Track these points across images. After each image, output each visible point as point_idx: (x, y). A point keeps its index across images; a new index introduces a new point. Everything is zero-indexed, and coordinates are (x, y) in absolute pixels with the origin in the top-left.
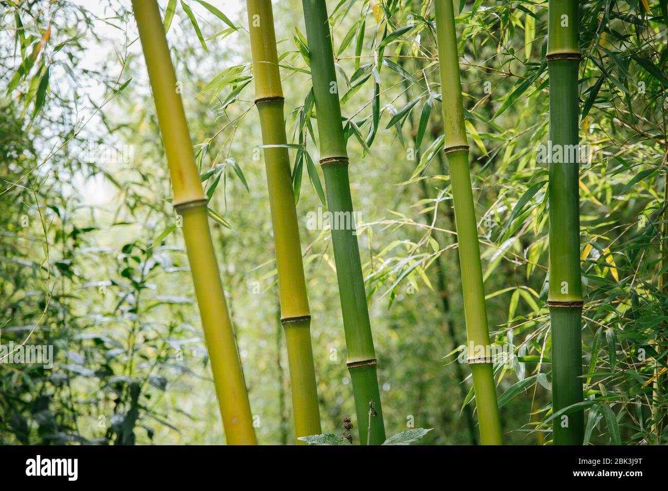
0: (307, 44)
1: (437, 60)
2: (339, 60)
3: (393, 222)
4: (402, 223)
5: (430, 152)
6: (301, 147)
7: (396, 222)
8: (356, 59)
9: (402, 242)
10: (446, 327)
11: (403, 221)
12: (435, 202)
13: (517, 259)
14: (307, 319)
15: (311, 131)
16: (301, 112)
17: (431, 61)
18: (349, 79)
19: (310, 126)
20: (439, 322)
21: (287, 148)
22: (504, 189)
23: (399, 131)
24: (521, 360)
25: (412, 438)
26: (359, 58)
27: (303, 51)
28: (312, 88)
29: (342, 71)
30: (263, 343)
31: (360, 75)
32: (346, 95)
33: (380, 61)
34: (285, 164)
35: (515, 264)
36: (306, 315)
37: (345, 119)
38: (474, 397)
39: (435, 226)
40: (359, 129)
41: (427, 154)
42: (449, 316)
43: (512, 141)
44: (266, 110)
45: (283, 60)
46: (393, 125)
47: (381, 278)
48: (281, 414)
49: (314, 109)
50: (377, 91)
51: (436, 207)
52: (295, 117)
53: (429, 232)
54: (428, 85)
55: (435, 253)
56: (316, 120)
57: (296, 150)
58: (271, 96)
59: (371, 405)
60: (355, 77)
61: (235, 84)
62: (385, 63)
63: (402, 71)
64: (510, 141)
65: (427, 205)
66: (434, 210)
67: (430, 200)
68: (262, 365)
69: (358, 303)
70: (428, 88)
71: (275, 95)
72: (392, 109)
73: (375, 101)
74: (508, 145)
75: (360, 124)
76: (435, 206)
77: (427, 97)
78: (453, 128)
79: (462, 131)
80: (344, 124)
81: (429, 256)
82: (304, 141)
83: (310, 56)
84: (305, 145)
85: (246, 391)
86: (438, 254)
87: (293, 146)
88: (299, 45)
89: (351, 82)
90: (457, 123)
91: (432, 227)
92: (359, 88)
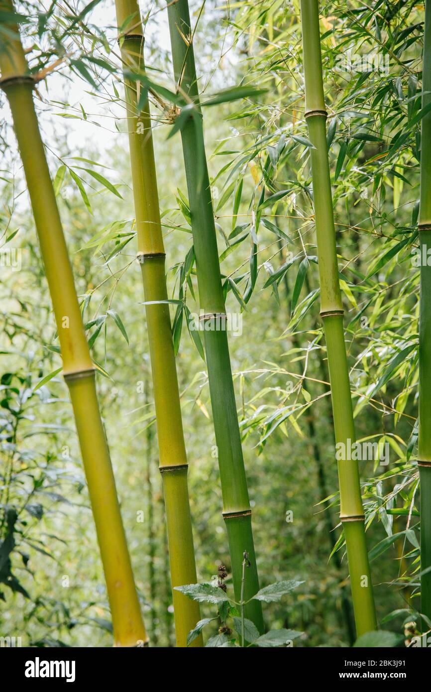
0: (188, 204)
1: (312, 220)
2: (218, 218)
3: (266, 370)
4: (275, 372)
5: (304, 306)
6: (180, 302)
7: (269, 371)
8: (234, 217)
9: (273, 389)
10: (311, 450)
11: (276, 370)
12: (306, 351)
13: (384, 408)
14: (184, 468)
15: (191, 286)
16: (182, 268)
17: (306, 220)
18: (228, 237)
19: (189, 281)
20: (306, 445)
21: (168, 304)
22: (373, 342)
23: (275, 290)
24: (389, 512)
25: (284, 590)
26: (236, 217)
27: (185, 211)
28: (193, 247)
29: (221, 231)
30: (133, 459)
31: (238, 233)
32: (225, 252)
33: (258, 222)
34: (166, 318)
35: (383, 412)
36: (184, 464)
37: (224, 277)
38: (345, 543)
39: (305, 376)
40: (237, 286)
41: (301, 308)
42: (314, 441)
43: (382, 294)
44: (148, 266)
45: (164, 217)
46: (269, 284)
47: (253, 425)
48: (150, 528)
49: (194, 267)
50: (255, 250)
51: (307, 357)
52: (174, 272)
53: (301, 381)
54: (303, 246)
55: (307, 404)
56: (196, 276)
57: (176, 306)
58: (153, 252)
59: (245, 555)
60: (233, 235)
61: (118, 239)
62: (262, 223)
63: (278, 232)
64: (380, 293)
65: (299, 354)
66: (305, 358)
67: (301, 349)
68: (132, 481)
69: (235, 456)
70: (304, 248)
71: (158, 252)
72: (268, 268)
73: (253, 259)
74: (378, 297)
75: (237, 281)
76: (306, 355)
77: (302, 259)
78: (329, 293)
79: (337, 296)
80: (223, 281)
81: (301, 406)
82: (184, 296)
83: (191, 216)
84: (185, 301)
85: (118, 506)
86: (309, 404)
87: (174, 301)
88: (181, 205)
89: (230, 239)
90: (333, 288)
91: (303, 377)
92: (237, 246)
